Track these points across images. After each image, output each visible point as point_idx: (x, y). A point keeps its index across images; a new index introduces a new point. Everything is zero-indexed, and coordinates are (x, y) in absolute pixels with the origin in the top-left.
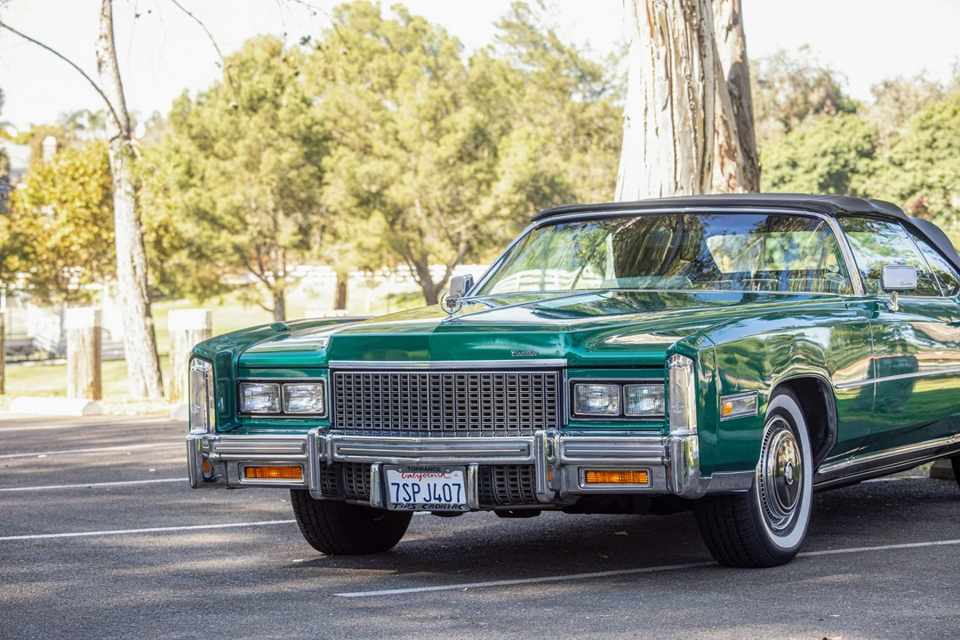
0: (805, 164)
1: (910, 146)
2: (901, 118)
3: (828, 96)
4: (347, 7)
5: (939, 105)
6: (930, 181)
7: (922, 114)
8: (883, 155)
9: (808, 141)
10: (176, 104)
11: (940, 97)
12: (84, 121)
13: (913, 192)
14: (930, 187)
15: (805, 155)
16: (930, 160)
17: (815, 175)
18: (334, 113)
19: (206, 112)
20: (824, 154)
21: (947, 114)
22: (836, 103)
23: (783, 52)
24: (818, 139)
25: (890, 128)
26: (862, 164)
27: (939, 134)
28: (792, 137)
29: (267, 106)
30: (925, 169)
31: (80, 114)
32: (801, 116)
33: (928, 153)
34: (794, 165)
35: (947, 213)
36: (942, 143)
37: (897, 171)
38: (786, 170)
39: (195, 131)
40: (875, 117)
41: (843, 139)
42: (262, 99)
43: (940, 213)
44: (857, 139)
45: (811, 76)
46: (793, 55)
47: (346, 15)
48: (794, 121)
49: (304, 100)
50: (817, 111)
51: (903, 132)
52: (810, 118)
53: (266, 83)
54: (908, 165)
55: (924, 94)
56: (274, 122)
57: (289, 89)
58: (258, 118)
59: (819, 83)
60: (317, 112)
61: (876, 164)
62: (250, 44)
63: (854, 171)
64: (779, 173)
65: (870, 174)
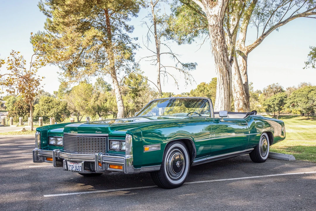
0: (277, 99)
1: (292, 96)
2: (290, 93)
3: (281, 90)
4: (214, 78)
5: (296, 91)
6: (295, 101)
7: (294, 92)
8: (288, 98)
9: (277, 96)
10: (191, 91)
11: (296, 90)
12: (184, 94)
13: (292, 103)
14: (295, 102)
15: (277, 97)
16: (295, 98)
17: (278, 100)
18: (212, 92)
19: (195, 92)
20: (280, 98)
21: (297, 92)
22: (282, 91)
23: (274, 84)
24: (279, 95)
25: (289, 94)
26: (285, 99)
27: (296, 95)
28: (275, 95)
29: (203, 91)
30: (294, 100)
31: (184, 93)
32: (277, 93)
33: (294, 97)
34: (275, 99)
35: (297, 105)
36: (296, 96)
37: (290, 100)
38: (274, 100)
39: (193, 95)
40: (287, 92)
41: (282, 96)
42: (202, 90)
43: (296, 106)
44: (284, 96)
45: (278, 87)
46: (276, 84)
47: (214, 80)
48: (276, 93)
49: (208, 91)
50: (279, 92)
51: (291, 94)
52: (278, 93)
53: (203, 88)
54: (292, 99)
55: (294, 89)
56: (204, 93)
57: (206, 89)
58: (201, 93)
59: (279, 88)
60: (209, 92)
61: (287, 99)
62: (201, 83)
63: (284, 100)
64: (273, 100)
65: (286, 100)
